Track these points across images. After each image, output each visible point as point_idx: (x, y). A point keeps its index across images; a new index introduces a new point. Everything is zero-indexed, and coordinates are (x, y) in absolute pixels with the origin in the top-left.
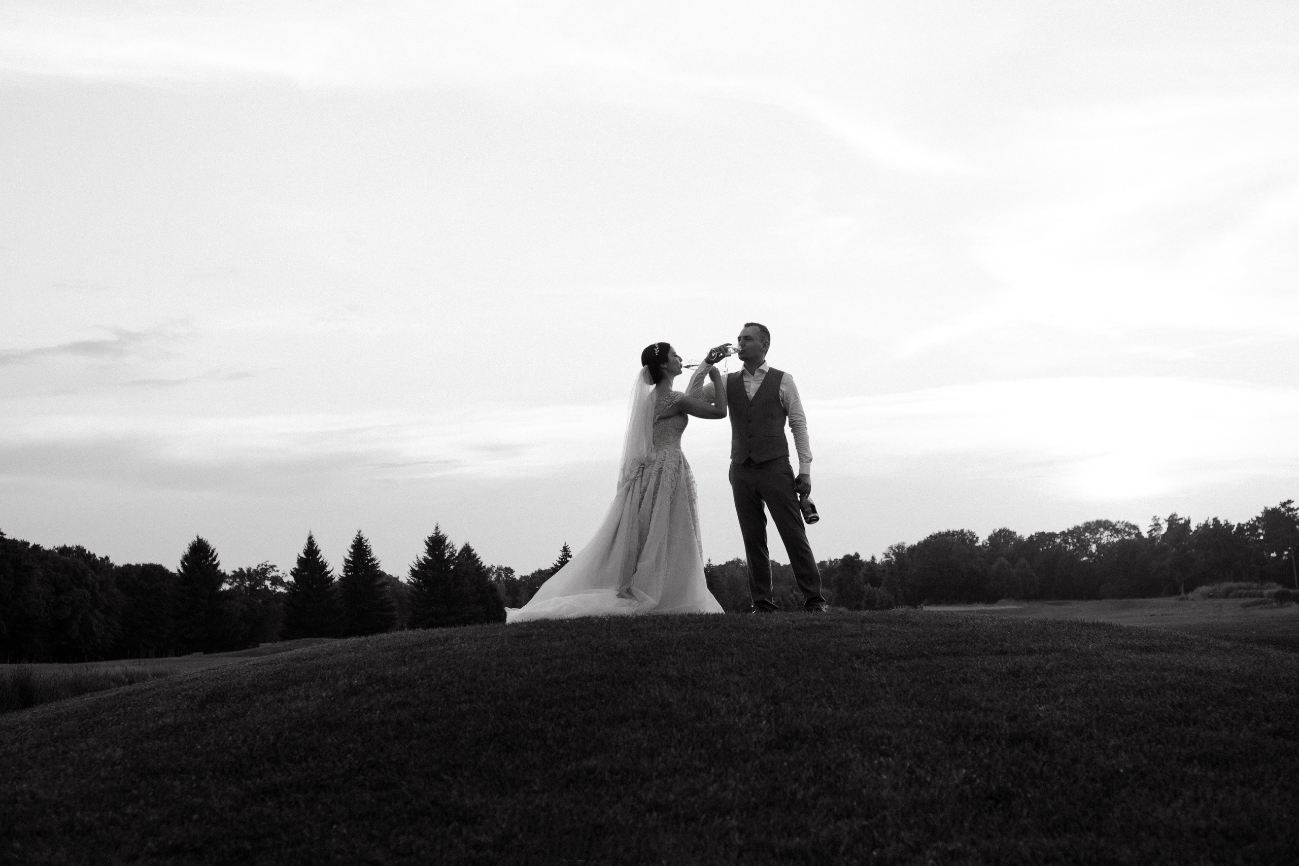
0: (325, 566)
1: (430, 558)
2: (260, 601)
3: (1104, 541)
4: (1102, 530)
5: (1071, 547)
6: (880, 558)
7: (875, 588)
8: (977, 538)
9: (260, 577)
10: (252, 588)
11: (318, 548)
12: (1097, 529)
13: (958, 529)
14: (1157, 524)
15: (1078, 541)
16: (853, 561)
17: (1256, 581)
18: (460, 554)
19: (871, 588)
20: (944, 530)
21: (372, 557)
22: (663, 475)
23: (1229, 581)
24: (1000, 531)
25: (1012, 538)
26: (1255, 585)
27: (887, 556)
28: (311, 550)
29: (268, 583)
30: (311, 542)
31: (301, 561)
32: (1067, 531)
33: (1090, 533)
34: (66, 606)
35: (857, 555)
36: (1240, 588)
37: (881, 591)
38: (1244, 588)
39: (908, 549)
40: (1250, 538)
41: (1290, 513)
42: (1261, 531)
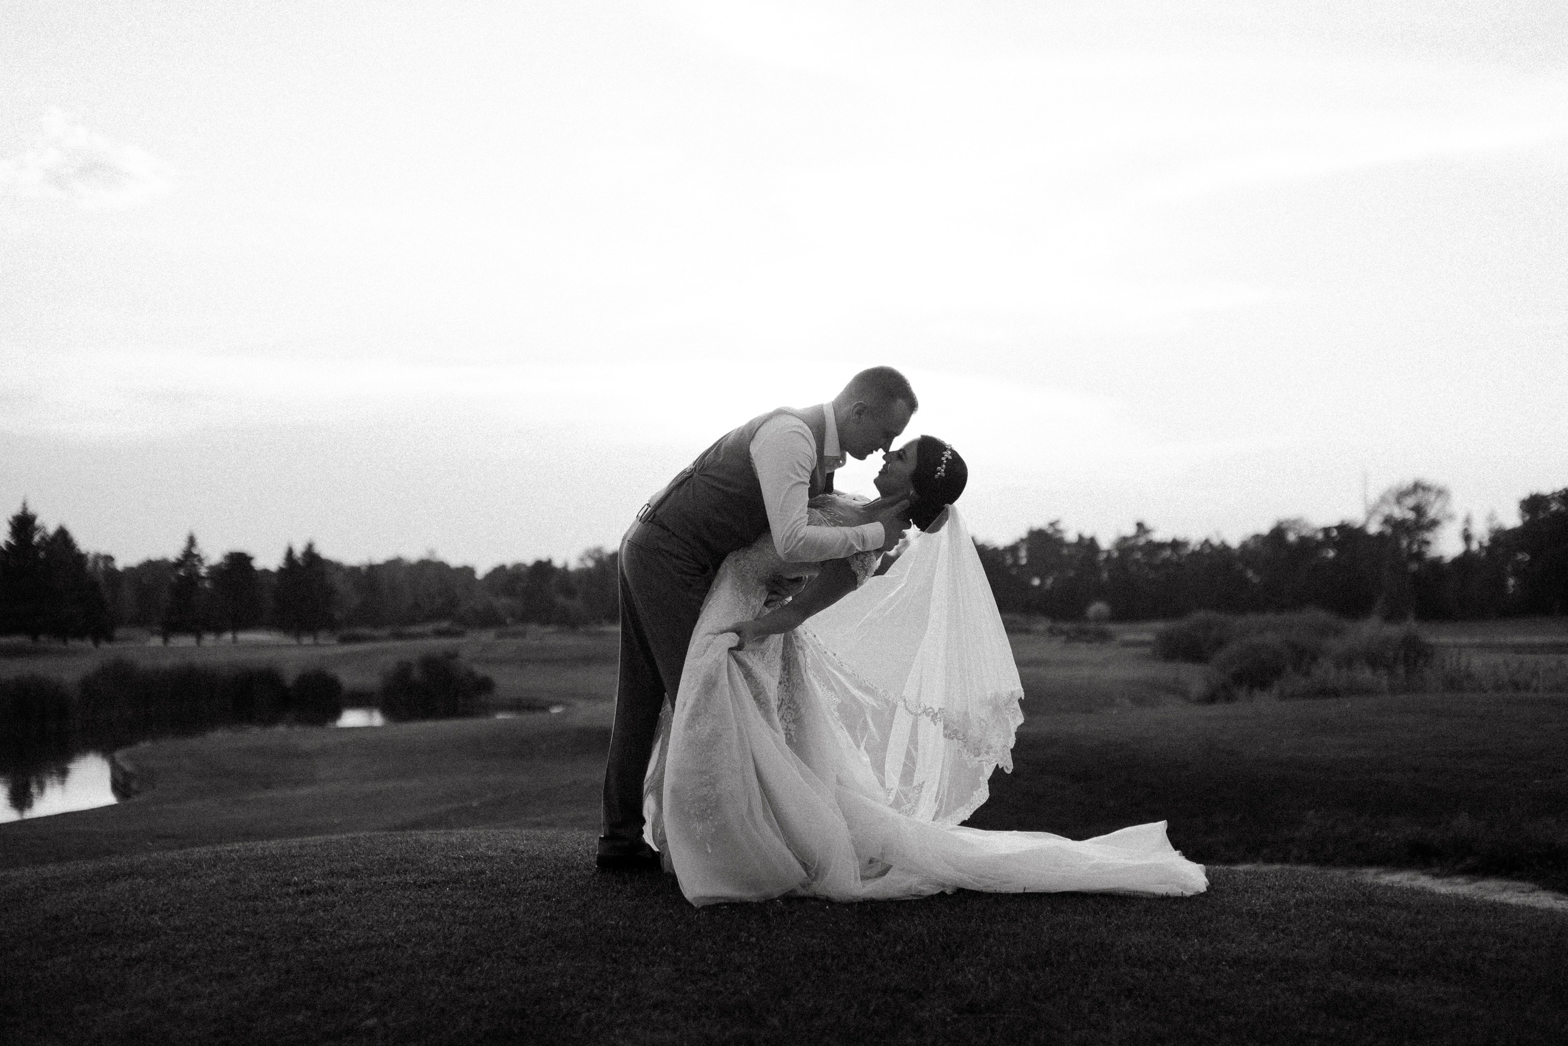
1: (14, 543)
6: (573, 565)
7: (570, 601)
18: (52, 538)
19: (565, 600)
35: (549, 561)
37: (577, 604)
40: (1009, 560)
41: (1059, 536)
42: (1023, 553)
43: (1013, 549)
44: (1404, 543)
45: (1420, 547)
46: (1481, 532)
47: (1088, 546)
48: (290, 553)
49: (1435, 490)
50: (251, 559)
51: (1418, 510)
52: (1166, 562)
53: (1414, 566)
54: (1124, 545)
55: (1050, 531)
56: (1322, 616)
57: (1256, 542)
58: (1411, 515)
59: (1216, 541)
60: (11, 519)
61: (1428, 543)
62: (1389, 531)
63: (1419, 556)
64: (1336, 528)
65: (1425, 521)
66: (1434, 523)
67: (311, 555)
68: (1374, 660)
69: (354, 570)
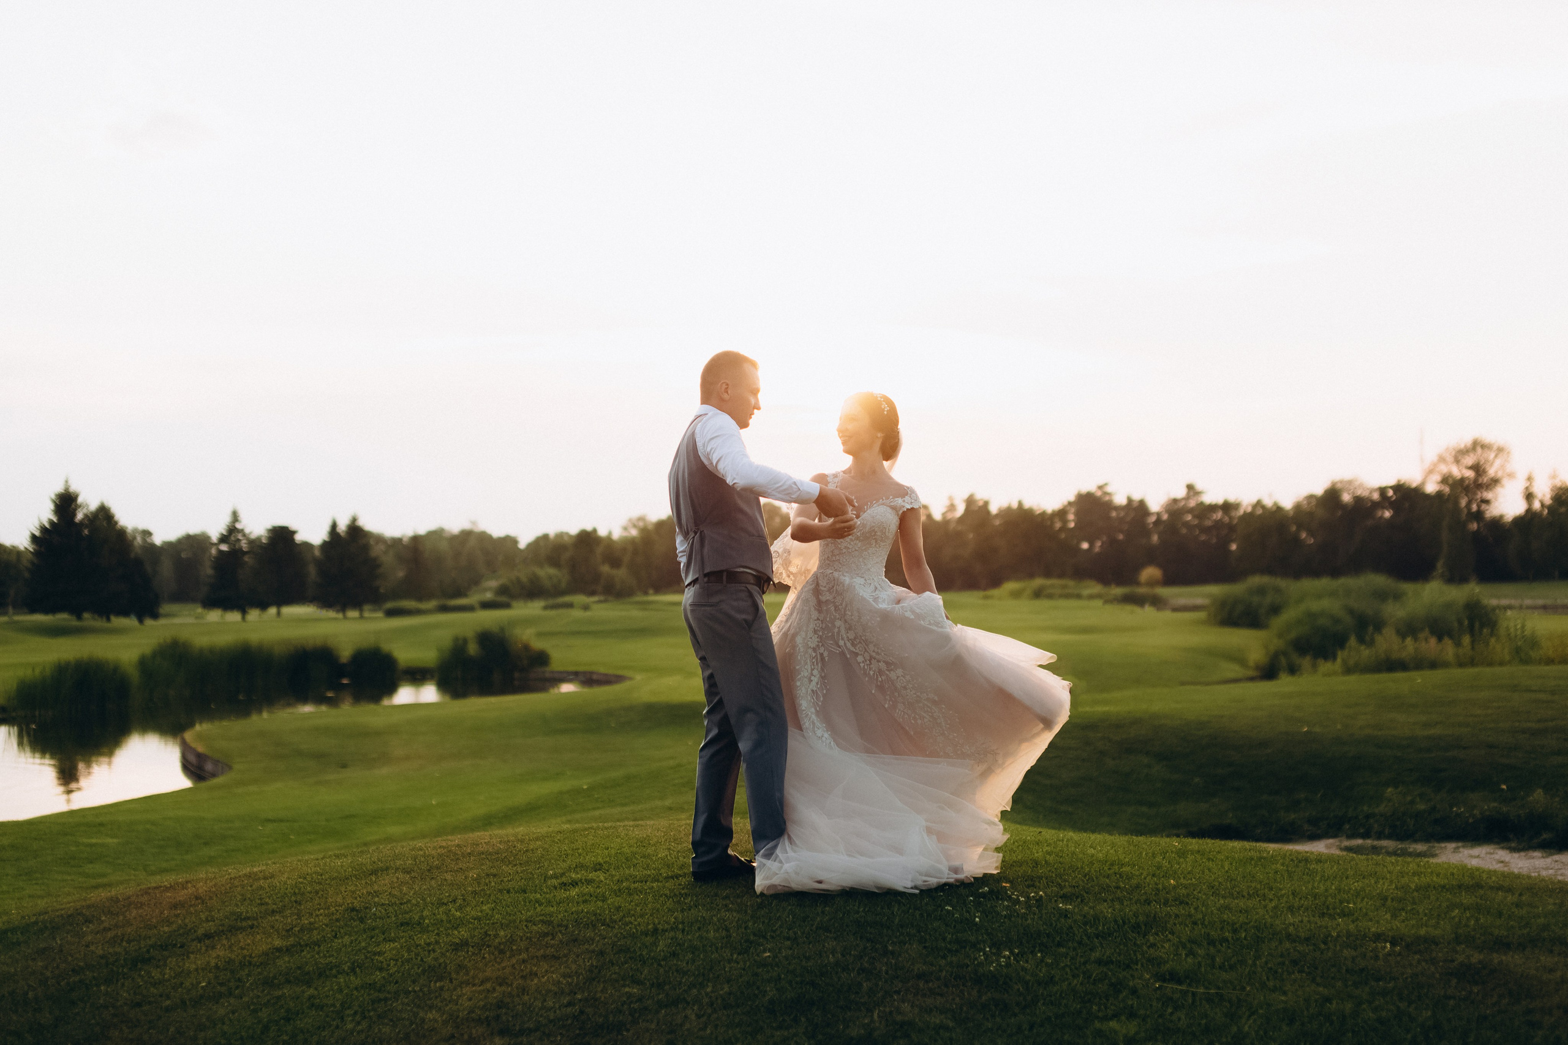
1: (56, 519)
6: (617, 534)
7: (615, 570)
18: (95, 514)
19: (610, 570)
27: (626, 529)
35: (595, 531)
37: (622, 573)
40: (1058, 525)
41: (1107, 498)
42: (1071, 517)
43: (1061, 514)
44: (1463, 502)
45: (1479, 506)
46: (1544, 493)
47: (1138, 509)
48: (334, 526)
49: (1495, 447)
50: (294, 533)
51: (1477, 468)
52: (1218, 524)
53: (1474, 526)
54: (1175, 509)
55: (1099, 494)
56: (1379, 580)
57: (1309, 503)
58: (1470, 474)
59: (1268, 502)
60: (53, 497)
61: (1487, 502)
62: (1447, 490)
63: (1479, 516)
64: (1391, 487)
65: (1484, 480)
66: (1495, 482)
67: (355, 530)
68: (1438, 628)
69: (397, 542)
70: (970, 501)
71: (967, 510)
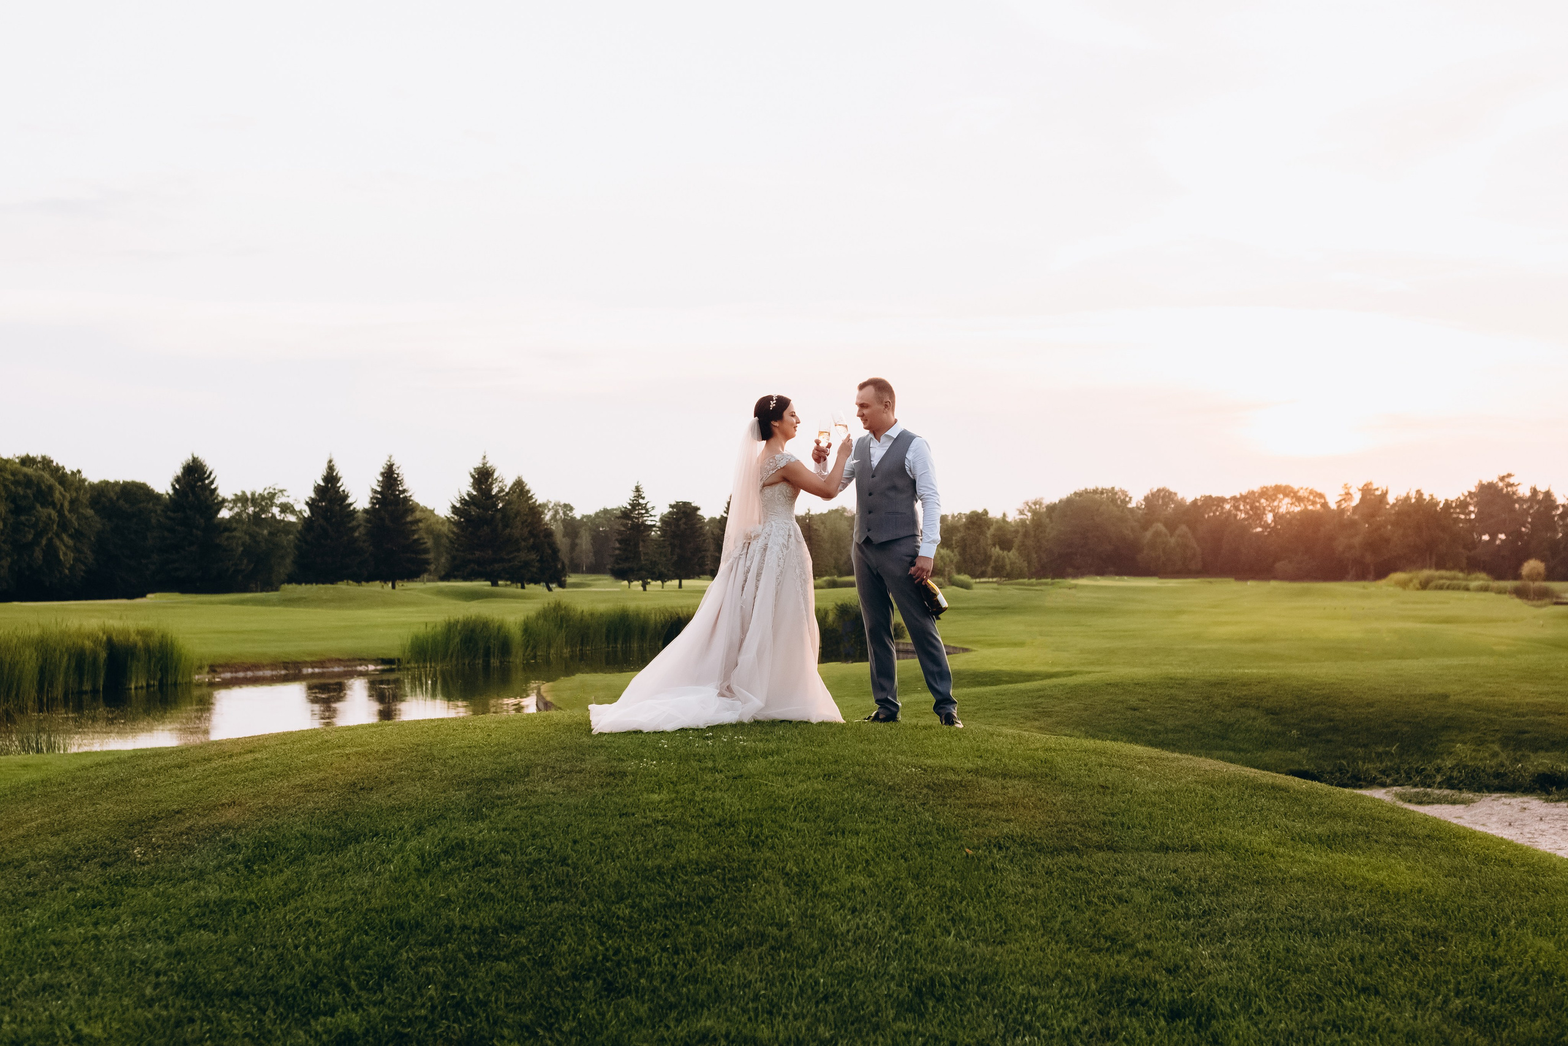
0: (346, 497)
1: (475, 493)
2: (265, 532)
3: (1283, 510)
4: (1281, 496)
5: (1243, 516)
6: (1013, 516)
7: (1005, 552)
8: (1130, 498)
9: (267, 503)
10: (256, 515)
11: (339, 475)
12: (1275, 495)
13: (1108, 486)
14: (1348, 494)
15: (1251, 509)
16: (981, 519)
17: (1462, 570)
18: (511, 489)
19: (1001, 552)
20: (1091, 487)
21: (404, 487)
22: (768, 553)
23: (1430, 568)
24: (1159, 491)
25: (1172, 500)
26: (1461, 575)
27: (1021, 512)
28: (331, 478)
29: (276, 511)
30: (331, 468)
31: (318, 490)
32: (1238, 496)
33: (1267, 500)
34: (26, 529)
35: (986, 512)
36: (1441, 578)
37: (1012, 556)
38: (1447, 578)
39: (1048, 507)
40: (1458, 516)
41: (1510, 490)
42: (1472, 508)
43: (1463, 505)
47: (1543, 501)
50: (697, 509)
55: (1501, 485)
60: (472, 472)
70: (1366, 491)
71: (1362, 500)
